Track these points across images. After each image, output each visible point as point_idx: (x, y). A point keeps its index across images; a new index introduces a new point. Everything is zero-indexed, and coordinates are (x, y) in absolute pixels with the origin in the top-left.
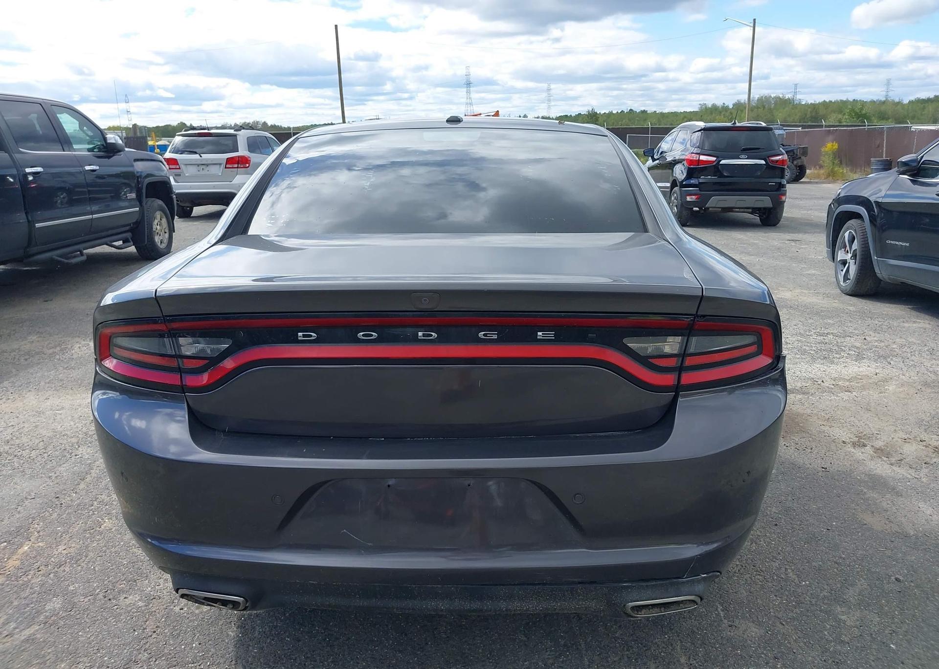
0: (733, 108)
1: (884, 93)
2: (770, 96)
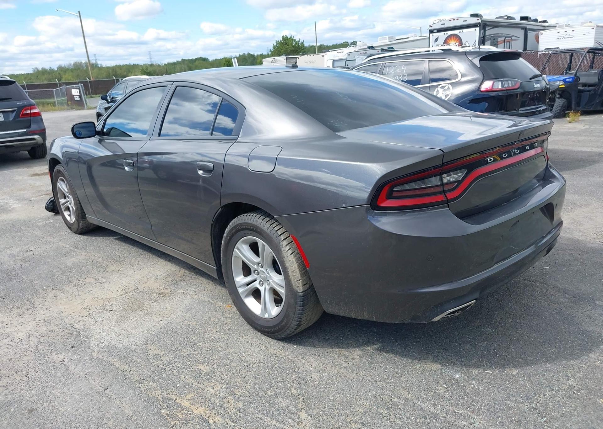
0: (58, 70)
1: (149, 60)
2: (81, 63)
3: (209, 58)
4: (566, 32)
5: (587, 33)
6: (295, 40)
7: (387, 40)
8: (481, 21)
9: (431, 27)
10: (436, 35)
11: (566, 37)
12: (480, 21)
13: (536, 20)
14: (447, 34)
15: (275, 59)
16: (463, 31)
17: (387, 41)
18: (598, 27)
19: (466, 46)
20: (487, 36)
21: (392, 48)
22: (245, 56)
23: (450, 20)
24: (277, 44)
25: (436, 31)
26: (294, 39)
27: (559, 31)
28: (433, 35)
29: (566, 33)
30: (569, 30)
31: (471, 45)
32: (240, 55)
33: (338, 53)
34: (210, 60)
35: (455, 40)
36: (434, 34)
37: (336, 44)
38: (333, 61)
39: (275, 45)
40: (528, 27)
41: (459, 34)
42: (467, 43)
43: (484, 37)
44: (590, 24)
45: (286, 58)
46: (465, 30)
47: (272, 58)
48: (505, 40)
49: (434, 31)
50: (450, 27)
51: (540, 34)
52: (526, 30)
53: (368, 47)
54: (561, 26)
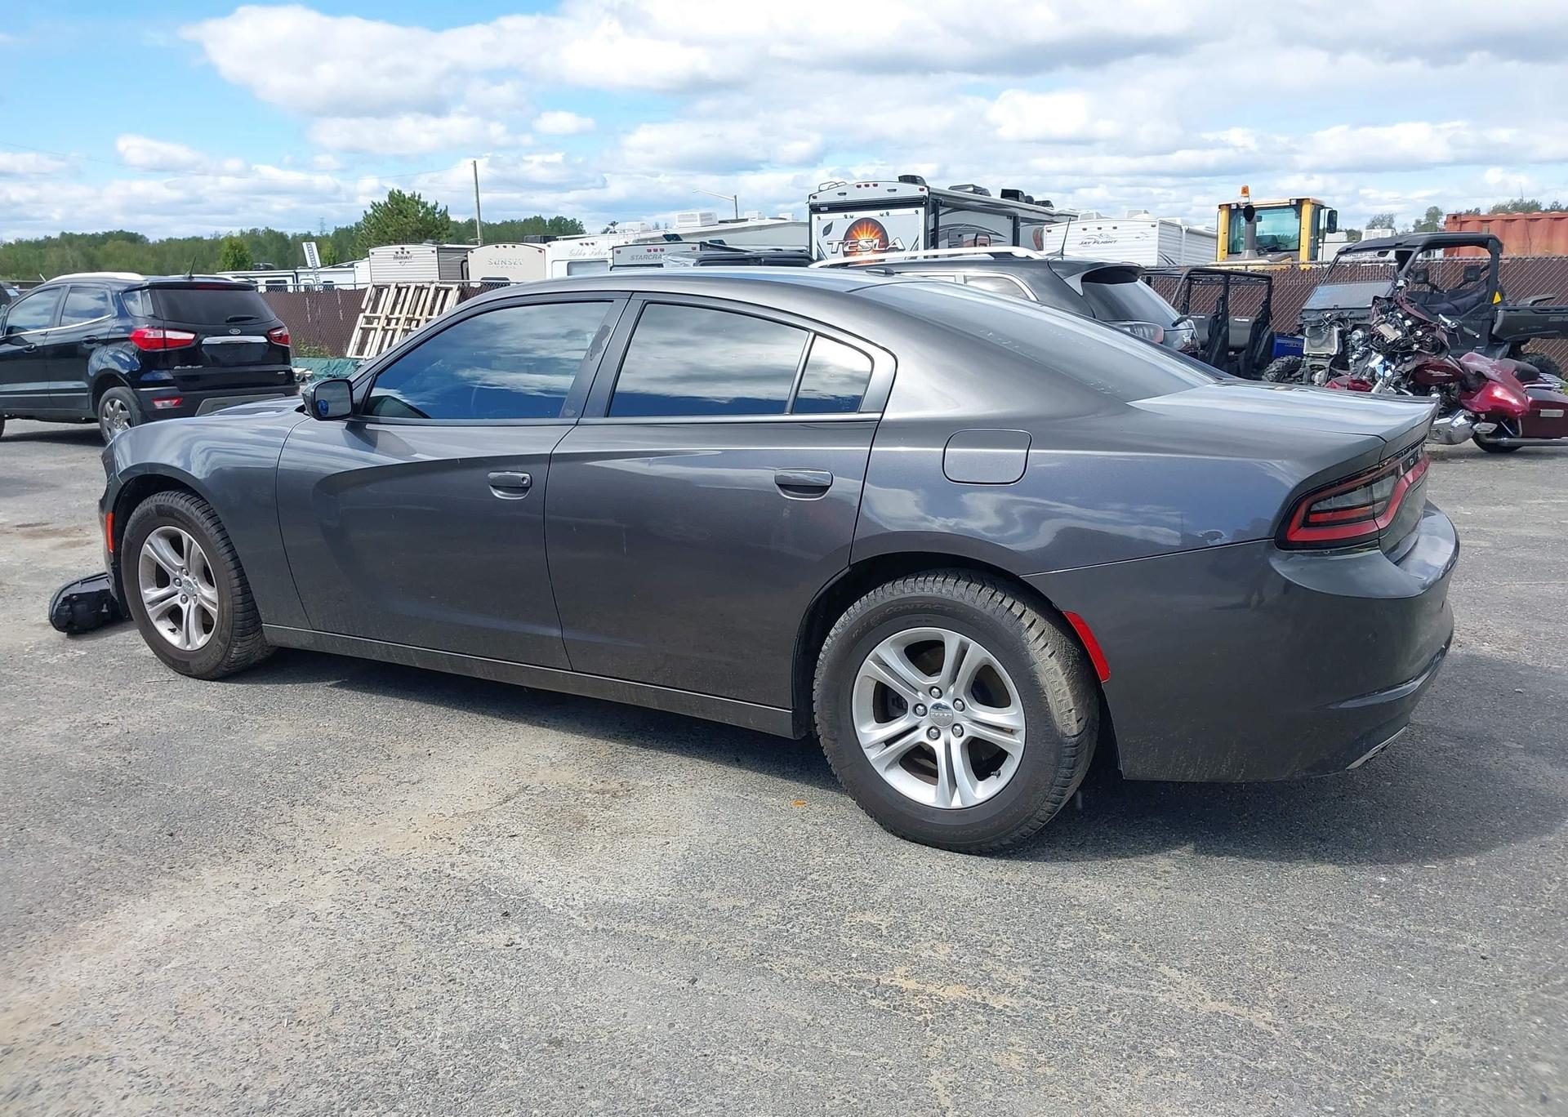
3: (147, 236)
4: (1099, 228)
5: (1142, 235)
6: (424, 205)
7: (696, 220)
8: (929, 194)
9: (815, 198)
10: (827, 218)
11: (1101, 241)
12: (926, 193)
13: (1030, 200)
14: (852, 217)
15: (406, 250)
16: (888, 214)
17: (698, 223)
18: (1163, 223)
19: (897, 249)
20: (942, 227)
21: (721, 242)
22: (258, 236)
23: (859, 186)
24: (375, 211)
25: (826, 208)
26: (422, 200)
27: (1085, 227)
28: (819, 218)
29: (1100, 232)
30: (1107, 227)
31: (908, 248)
32: (242, 233)
33: (582, 244)
34: (151, 241)
35: (871, 234)
36: (822, 216)
37: (512, 221)
38: (568, 264)
39: (368, 213)
40: (1021, 214)
41: (879, 220)
42: (897, 241)
43: (936, 229)
44: (1146, 216)
45: (435, 249)
46: (892, 212)
47: (397, 248)
48: (976, 239)
49: (822, 209)
50: (856, 202)
51: (1045, 232)
52: (1015, 220)
53: (664, 236)
54: (1087, 217)
